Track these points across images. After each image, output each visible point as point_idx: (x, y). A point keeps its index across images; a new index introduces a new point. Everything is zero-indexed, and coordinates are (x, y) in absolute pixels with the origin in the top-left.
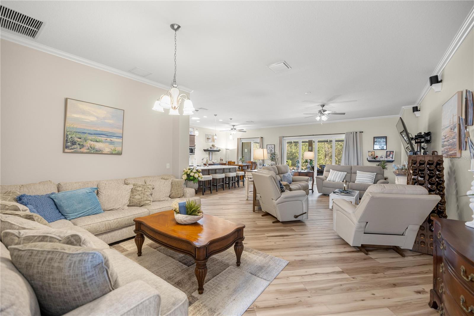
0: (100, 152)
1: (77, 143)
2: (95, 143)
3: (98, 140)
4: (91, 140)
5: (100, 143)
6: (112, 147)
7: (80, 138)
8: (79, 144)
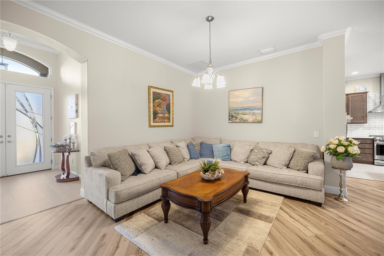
0: (247, 121)
1: (234, 117)
2: (243, 115)
3: (245, 113)
4: (241, 114)
5: (246, 115)
6: (254, 117)
7: (235, 113)
8: (235, 117)
